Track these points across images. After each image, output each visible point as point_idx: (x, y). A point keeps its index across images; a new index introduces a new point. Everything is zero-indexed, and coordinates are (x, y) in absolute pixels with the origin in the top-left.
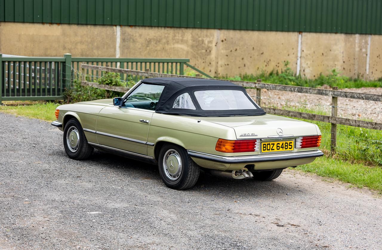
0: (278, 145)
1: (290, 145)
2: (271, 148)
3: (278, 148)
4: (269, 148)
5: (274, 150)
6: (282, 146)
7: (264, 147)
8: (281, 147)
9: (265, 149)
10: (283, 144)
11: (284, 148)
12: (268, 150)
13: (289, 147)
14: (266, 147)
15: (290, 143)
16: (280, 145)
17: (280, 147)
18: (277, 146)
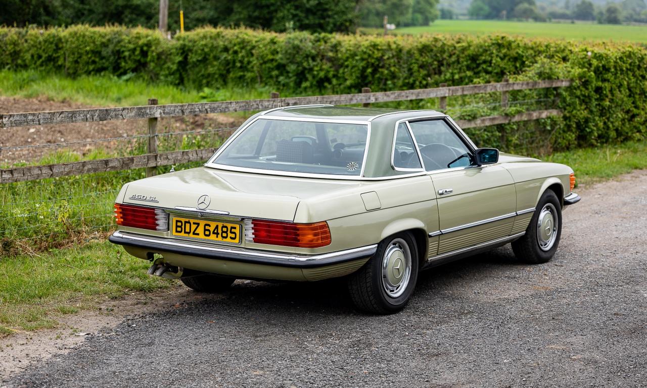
0: (207, 227)
1: (231, 232)
2: (192, 231)
3: (207, 233)
4: (188, 230)
5: (198, 234)
6: (216, 231)
7: (177, 226)
8: (214, 233)
9: (179, 229)
10: (217, 227)
11: (220, 236)
12: (185, 232)
13: (230, 235)
14: (183, 227)
15: (232, 228)
16: (212, 229)
17: (211, 233)
18: (205, 230)
